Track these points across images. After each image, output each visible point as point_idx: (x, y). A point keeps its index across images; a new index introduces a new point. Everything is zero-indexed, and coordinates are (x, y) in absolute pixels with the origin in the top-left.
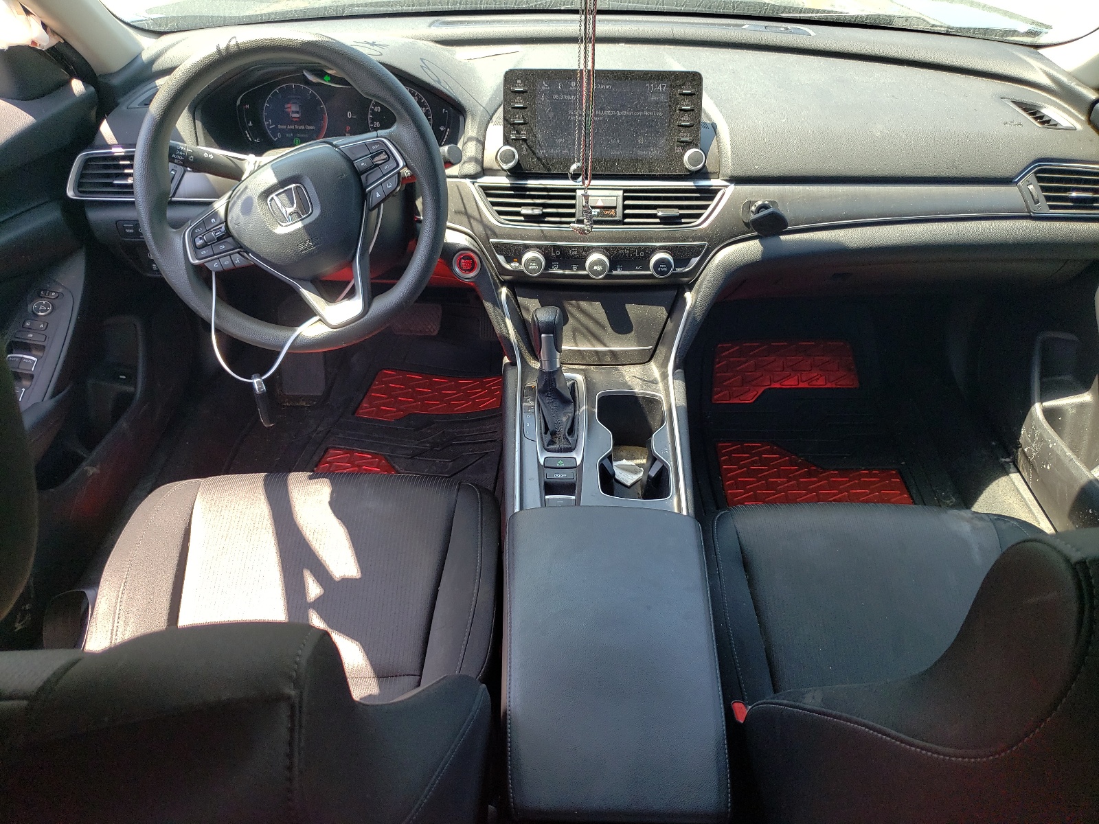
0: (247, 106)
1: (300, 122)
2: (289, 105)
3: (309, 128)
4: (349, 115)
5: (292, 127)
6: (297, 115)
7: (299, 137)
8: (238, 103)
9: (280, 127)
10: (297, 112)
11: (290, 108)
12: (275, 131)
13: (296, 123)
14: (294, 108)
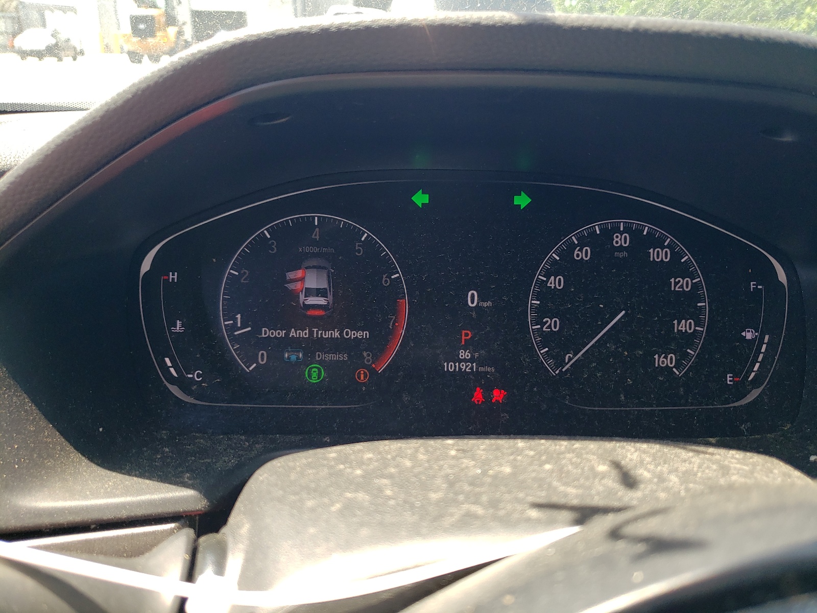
0: (173, 277)
1: (327, 319)
2: (299, 274)
3: (353, 334)
4: (473, 299)
5: (305, 334)
6: (321, 301)
7: (320, 363)
8: (146, 266)
9: (266, 333)
10: (319, 292)
11: (302, 279)
12: (251, 343)
13: (315, 322)
14: (314, 280)
